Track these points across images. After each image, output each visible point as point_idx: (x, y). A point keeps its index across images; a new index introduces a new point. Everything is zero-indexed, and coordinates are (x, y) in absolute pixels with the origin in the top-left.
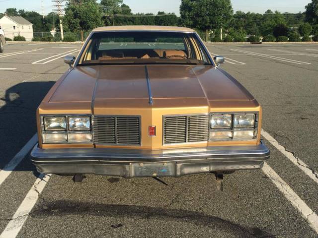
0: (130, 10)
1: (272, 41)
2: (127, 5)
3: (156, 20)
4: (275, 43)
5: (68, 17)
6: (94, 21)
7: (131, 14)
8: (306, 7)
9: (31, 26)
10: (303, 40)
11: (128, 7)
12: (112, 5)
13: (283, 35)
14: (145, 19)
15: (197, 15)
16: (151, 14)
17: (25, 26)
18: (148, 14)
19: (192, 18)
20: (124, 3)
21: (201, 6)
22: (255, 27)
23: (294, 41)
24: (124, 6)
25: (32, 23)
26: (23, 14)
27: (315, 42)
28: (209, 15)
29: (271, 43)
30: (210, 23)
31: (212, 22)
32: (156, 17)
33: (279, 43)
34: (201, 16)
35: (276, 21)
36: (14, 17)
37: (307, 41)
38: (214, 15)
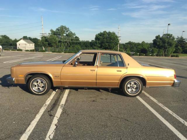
0: (79, 39)
1: (137, 55)
2: (77, 36)
3: (90, 44)
4: (138, 56)
5: (43, 41)
6: (55, 43)
7: (79, 41)
8: (153, 41)
9: (34, 44)
10: (151, 56)
11: (78, 37)
12: (71, 36)
13: (142, 53)
14: (85, 43)
15: (102, 42)
16: (88, 41)
17: (31, 44)
18: (87, 41)
19: (100, 44)
20: (76, 36)
21: (104, 39)
22: (135, 49)
23: (147, 56)
24: (76, 37)
25: (34, 43)
26: (30, 39)
27: (157, 57)
28: (108, 42)
29: (136, 56)
30: (108, 46)
31: (109, 46)
32: (91, 42)
33: (140, 56)
34: (104, 43)
35: (142, 47)
36: (26, 40)
37: (153, 56)
38: (110, 43)
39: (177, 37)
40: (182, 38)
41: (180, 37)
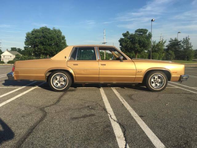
39: (170, 40)
40: (176, 40)
41: (174, 40)
